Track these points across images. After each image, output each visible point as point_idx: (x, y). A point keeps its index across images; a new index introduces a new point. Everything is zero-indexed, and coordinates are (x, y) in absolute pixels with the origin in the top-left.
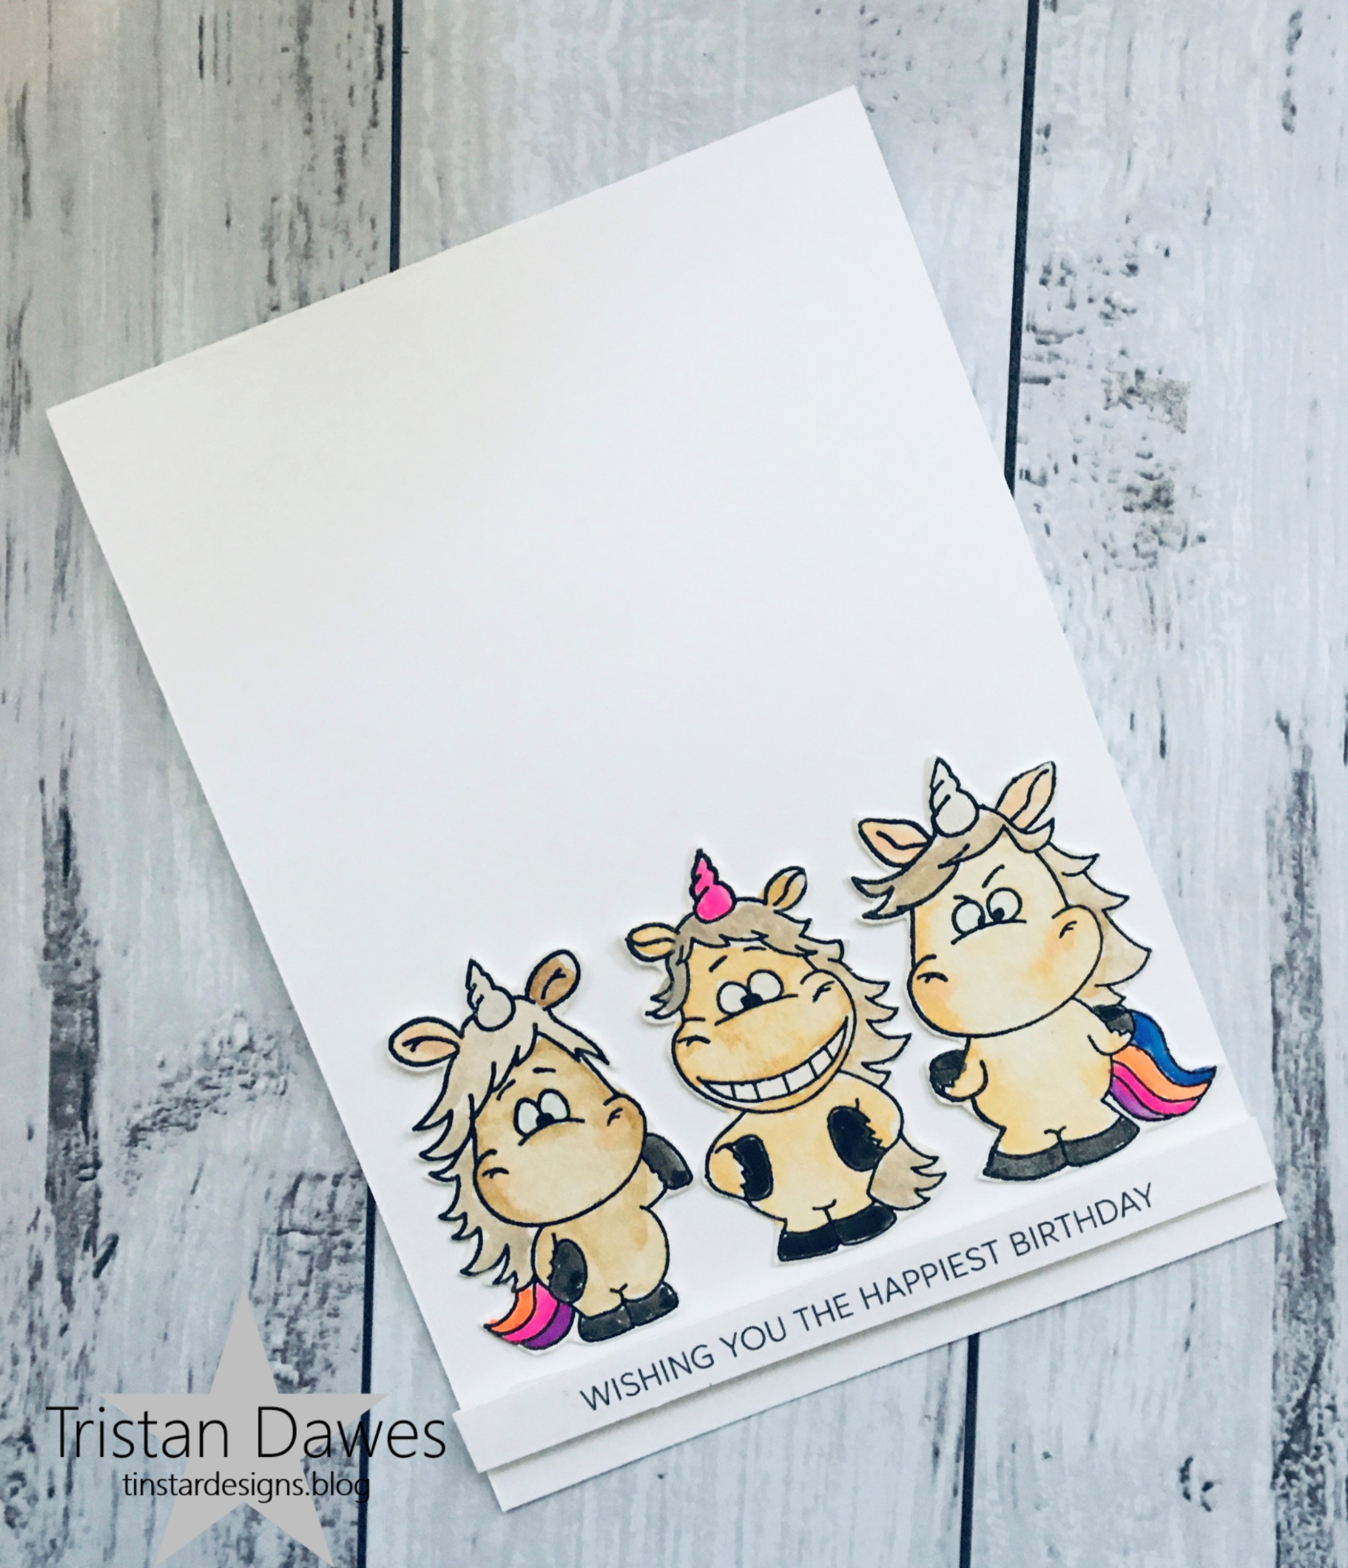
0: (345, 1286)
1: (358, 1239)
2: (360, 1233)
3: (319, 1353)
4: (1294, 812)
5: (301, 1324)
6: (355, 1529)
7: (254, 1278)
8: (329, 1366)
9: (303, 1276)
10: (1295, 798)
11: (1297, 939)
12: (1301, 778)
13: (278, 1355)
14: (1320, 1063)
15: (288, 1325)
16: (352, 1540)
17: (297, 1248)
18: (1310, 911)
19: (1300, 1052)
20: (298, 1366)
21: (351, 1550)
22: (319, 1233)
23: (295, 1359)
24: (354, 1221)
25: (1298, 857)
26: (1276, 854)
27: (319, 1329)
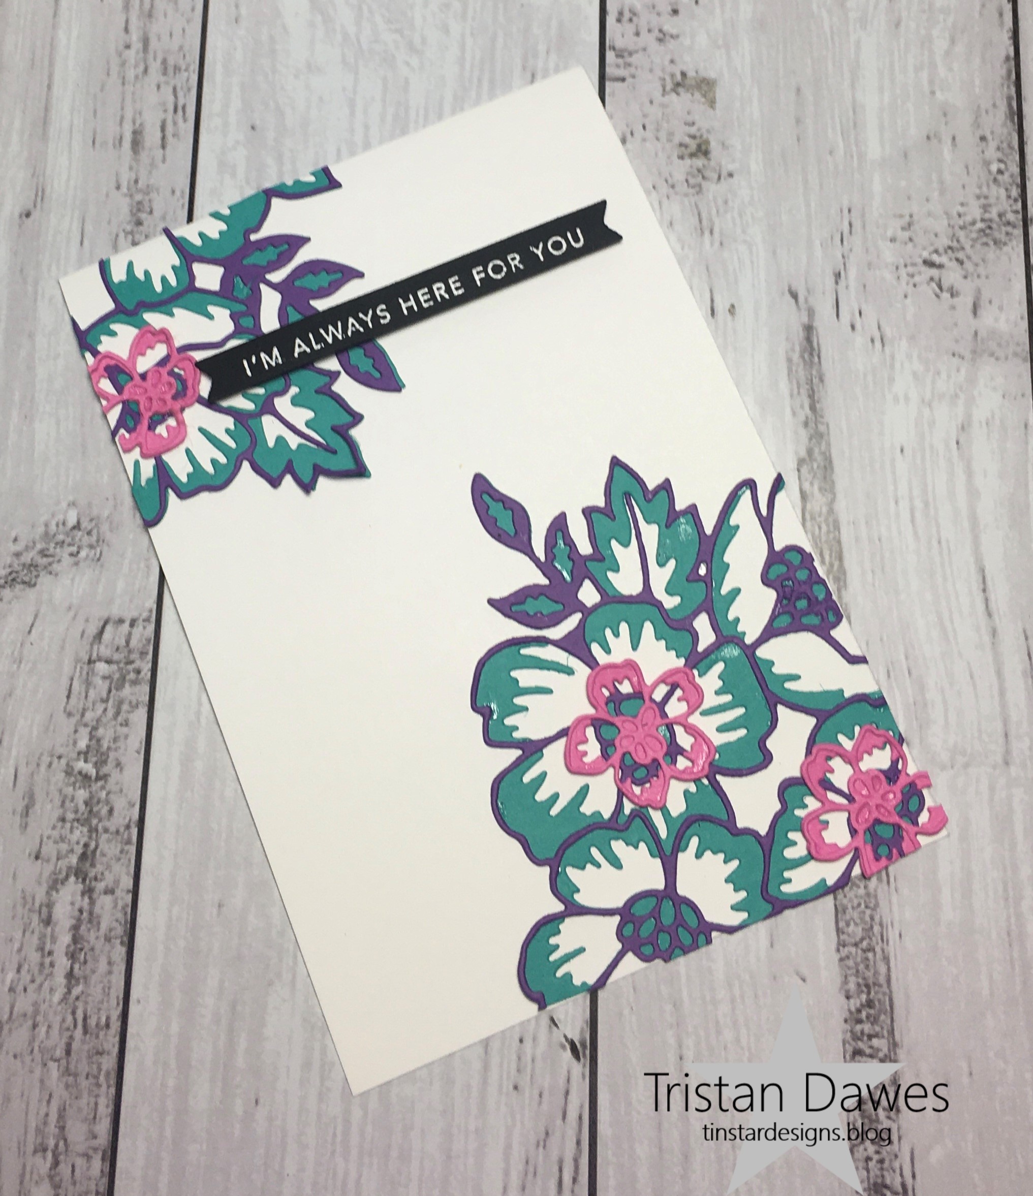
0: (134, 702)
1: (146, 667)
2: (148, 662)
3: (112, 755)
4: (804, 352)
5: (101, 732)
6: (130, 895)
7: (68, 697)
8: (118, 765)
9: (104, 695)
10: (805, 343)
11: (814, 440)
12: (809, 329)
13: (82, 756)
14: (837, 526)
15: (91, 733)
16: (127, 905)
17: (101, 674)
18: (821, 420)
19: (822, 519)
20: (96, 765)
21: (126, 914)
22: (118, 663)
23: (94, 759)
24: (143, 654)
25: (810, 382)
26: (795, 383)
27: (113, 736)
